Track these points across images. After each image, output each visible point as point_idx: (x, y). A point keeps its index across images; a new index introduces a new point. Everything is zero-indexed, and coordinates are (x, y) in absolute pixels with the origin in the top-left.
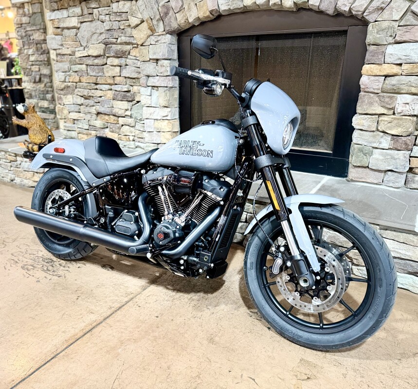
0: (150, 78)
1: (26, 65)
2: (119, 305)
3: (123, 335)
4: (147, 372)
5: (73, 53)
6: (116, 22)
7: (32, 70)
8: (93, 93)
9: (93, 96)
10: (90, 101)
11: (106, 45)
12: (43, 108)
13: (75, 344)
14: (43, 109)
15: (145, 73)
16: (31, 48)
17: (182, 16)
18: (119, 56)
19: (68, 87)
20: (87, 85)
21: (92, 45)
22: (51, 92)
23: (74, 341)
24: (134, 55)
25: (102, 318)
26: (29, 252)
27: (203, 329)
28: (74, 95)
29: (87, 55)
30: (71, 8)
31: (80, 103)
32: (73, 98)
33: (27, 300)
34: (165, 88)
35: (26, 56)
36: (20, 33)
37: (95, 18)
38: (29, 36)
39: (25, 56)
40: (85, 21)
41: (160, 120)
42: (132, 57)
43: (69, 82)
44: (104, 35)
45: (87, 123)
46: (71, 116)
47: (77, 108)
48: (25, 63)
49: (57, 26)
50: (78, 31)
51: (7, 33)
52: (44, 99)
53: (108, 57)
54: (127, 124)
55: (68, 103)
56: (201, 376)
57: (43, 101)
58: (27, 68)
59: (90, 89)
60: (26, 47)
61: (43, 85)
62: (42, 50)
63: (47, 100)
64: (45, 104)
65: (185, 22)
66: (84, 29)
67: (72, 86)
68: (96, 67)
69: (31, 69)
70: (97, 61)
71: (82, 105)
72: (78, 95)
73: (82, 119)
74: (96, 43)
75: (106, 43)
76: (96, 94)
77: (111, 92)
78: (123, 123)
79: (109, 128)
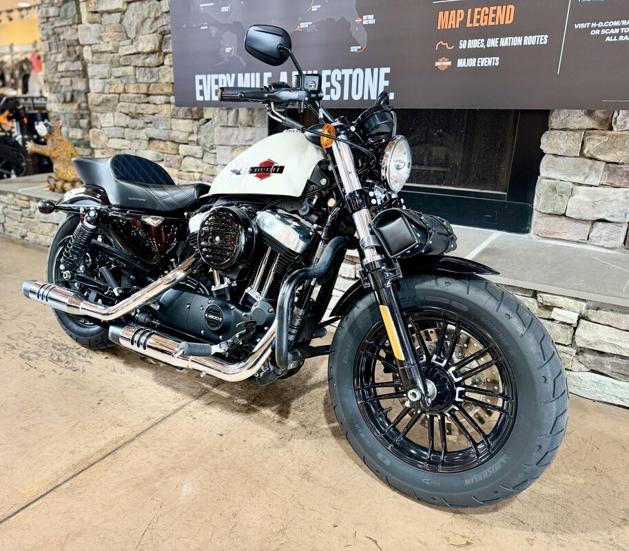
1: (53, 77)
2: (162, 415)
3: (165, 460)
4: (199, 520)
5: (115, 49)
7: (61, 84)
8: (143, 109)
9: (142, 114)
10: (138, 121)
11: (164, 36)
12: (75, 139)
13: (86, 472)
14: (75, 141)
16: (61, 52)
19: (108, 100)
20: (135, 97)
21: (143, 37)
22: (87, 117)
23: (86, 466)
25: (135, 434)
26: (35, 334)
27: (294, 456)
28: (116, 113)
29: (135, 51)
31: (124, 125)
32: (114, 116)
33: (22, 402)
35: (55, 64)
36: (44, 32)
38: (59, 35)
39: (51, 64)
41: (240, 146)
43: (110, 93)
44: (161, 20)
46: (110, 144)
47: (119, 132)
48: (51, 75)
49: (93, 10)
50: (123, 16)
51: (35, 44)
52: (77, 126)
53: (166, 54)
54: (192, 154)
55: (107, 125)
56: (287, 531)
57: (75, 129)
58: (54, 82)
59: (139, 103)
60: (54, 51)
61: (75, 106)
62: (76, 56)
63: (81, 128)
64: (77, 134)
66: (132, 12)
67: (113, 99)
68: (147, 69)
69: (59, 83)
70: (148, 61)
71: (127, 127)
72: (121, 112)
73: (126, 148)
74: (148, 32)
75: (163, 33)
76: (148, 110)
77: (168, 106)
78: (186, 152)
79: (164, 161)
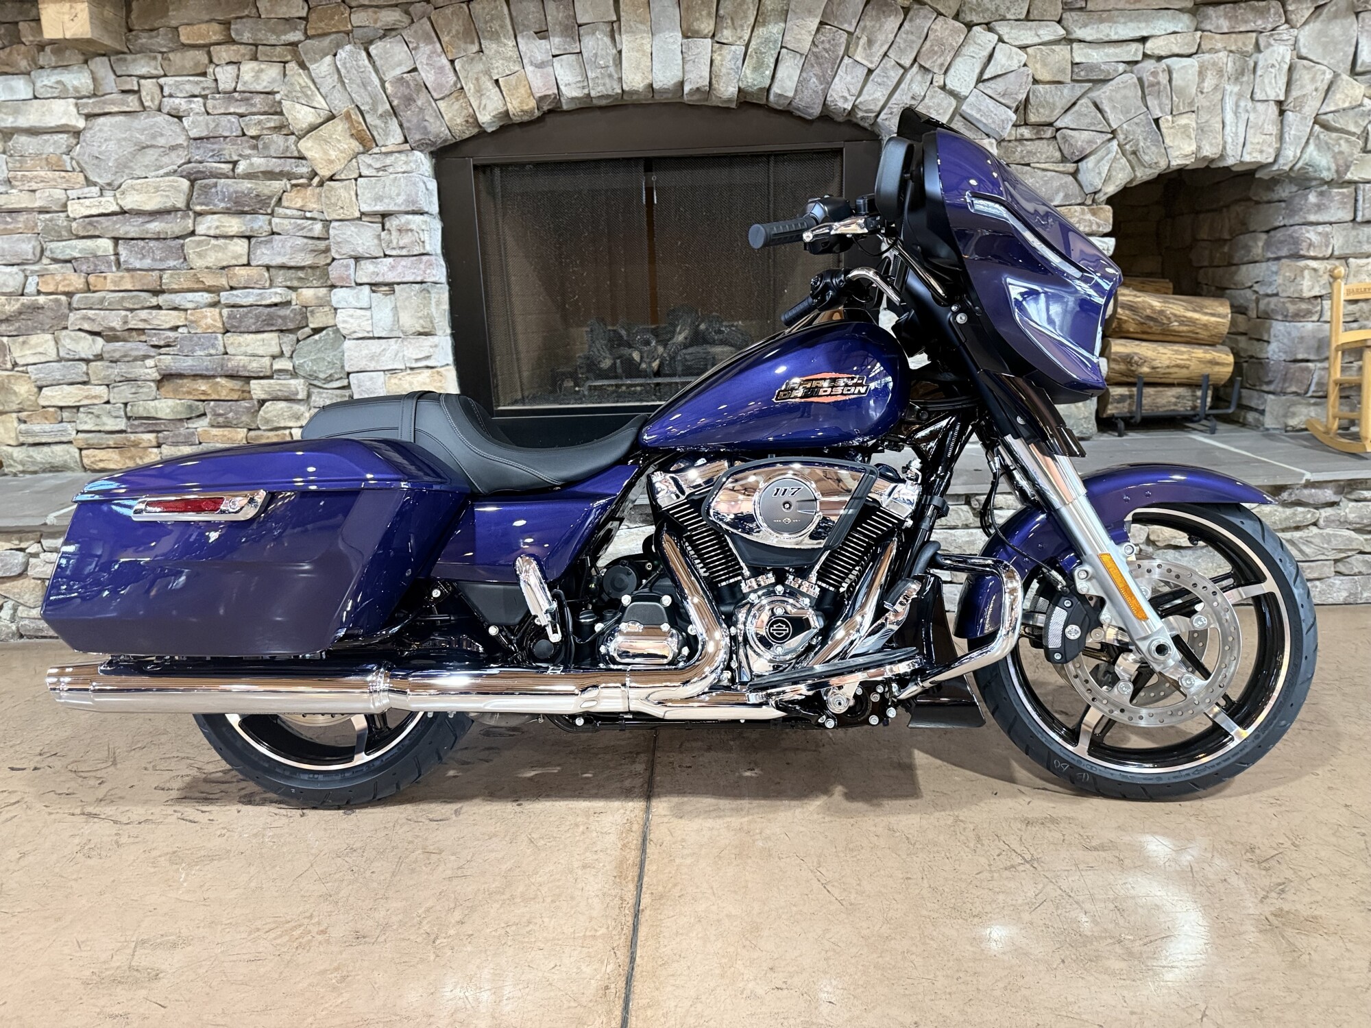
0: (363, 262)
5: (56, 205)
6: (229, 117)
8: (145, 320)
9: (142, 330)
10: (129, 345)
11: (193, 182)
15: (347, 249)
17: (456, 106)
18: (246, 209)
19: (37, 308)
20: (123, 297)
21: (137, 181)
24: (298, 206)
28: (63, 333)
29: (117, 209)
30: (44, 73)
31: (91, 357)
32: (57, 340)
34: (417, 286)
37: (146, 104)
40: (106, 110)
42: (289, 212)
43: (39, 293)
44: (181, 152)
45: (122, 413)
46: (47, 397)
47: (74, 371)
50: (74, 142)
53: (199, 214)
54: (283, 395)
55: (35, 359)
59: (132, 310)
65: (467, 121)
66: (104, 134)
67: (50, 305)
68: (152, 244)
70: (155, 226)
71: (99, 357)
72: (80, 330)
73: (96, 401)
74: (153, 174)
75: (192, 177)
76: (156, 322)
77: (217, 310)
78: (266, 392)
79: (209, 416)
